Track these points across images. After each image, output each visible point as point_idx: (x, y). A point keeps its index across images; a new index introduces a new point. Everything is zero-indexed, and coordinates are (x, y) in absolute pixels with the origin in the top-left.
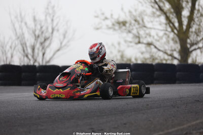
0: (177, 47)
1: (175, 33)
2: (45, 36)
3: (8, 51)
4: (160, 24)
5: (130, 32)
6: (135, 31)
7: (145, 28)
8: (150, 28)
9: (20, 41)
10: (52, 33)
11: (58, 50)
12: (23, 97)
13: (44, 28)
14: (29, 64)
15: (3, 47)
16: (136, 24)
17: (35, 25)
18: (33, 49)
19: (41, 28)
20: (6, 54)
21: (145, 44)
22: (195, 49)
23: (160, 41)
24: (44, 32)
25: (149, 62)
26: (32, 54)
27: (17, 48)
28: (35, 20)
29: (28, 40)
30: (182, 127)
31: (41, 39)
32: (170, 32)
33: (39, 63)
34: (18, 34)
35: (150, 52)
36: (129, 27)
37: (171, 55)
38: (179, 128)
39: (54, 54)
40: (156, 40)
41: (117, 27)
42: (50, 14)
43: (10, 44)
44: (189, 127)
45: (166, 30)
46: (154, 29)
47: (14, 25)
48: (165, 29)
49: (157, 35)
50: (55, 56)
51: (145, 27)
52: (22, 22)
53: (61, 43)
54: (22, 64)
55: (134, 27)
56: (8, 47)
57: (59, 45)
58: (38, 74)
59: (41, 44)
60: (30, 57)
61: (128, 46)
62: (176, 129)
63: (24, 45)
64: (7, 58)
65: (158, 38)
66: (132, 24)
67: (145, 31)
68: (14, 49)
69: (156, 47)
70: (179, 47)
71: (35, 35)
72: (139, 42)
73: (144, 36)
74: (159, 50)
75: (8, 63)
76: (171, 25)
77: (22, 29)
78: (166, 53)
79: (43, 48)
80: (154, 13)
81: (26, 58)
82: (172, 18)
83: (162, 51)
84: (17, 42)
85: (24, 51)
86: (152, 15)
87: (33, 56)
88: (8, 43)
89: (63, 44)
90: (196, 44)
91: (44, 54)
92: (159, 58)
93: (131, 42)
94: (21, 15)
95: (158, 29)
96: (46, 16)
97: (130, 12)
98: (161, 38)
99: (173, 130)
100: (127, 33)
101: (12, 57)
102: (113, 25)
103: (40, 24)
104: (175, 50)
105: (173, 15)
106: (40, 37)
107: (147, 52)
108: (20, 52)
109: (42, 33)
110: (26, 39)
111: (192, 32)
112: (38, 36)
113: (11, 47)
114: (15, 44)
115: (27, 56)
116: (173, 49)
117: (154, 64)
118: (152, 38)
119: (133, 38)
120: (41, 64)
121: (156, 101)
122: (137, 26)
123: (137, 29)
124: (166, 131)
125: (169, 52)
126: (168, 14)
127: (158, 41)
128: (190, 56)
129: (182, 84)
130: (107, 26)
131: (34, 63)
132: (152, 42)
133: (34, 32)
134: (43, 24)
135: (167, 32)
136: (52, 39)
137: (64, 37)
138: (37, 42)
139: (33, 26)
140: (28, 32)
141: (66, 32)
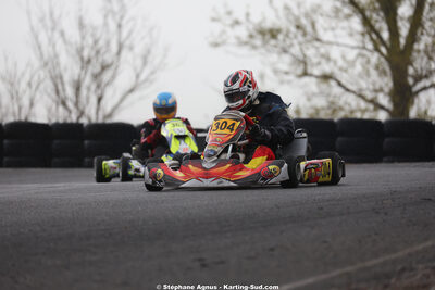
0: (387, 84)
1: (382, 54)
2: (104, 61)
3: (25, 92)
4: (351, 35)
5: (285, 51)
6: (296, 50)
7: (317, 44)
8: (330, 43)
9: (50, 71)
10: (119, 53)
11: (131, 91)
12: (54, 192)
13: (101, 43)
14: (69, 121)
15: (12, 84)
16: (300, 34)
17: (83, 38)
18: (78, 89)
19: (96, 42)
20: (19, 99)
21: (317, 77)
22: (425, 88)
23: (350, 70)
24: (102, 52)
25: (323, 116)
26: (74, 99)
27: (42, 87)
28: (81, 26)
29: (66, 69)
30: (393, 256)
32: (370, 51)
33: (90, 120)
34: (46, 56)
35: (328, 95)
36: (284, 41)
37: (373, 101)
38: (388, 257)
39: (122, 100)
40: (341, 69)
41: (258, 41)
42: (114, 14)
43: (27, 77)
44: (410, 255)
45: (364, 48)
46: (338, 44)
47: (36, 37)
48: (361, 45)
49: (343, 57)
50: (125, 103)
51: (318, 40)
52: (53, 29)
53: (138, 76)
54: (54, 121)
55: (295, 42)
56: (23, 85)
57: (134, 78)
58: (86, 142)
59: (96, 77)
60: (70, 105)
61: (282, 82)
62: (381, 260)
63: (57, 80)
64: (20, 108)
65: (345, 66)
66: (291, 35)
67: (317, 48)
68: (37, 88)
69: (340, 84)
70: (391, 84)
71: (82, 58)
72: (305, 74)
73: (315, 60)
74: (348, 90)
75: (23, 119)
76: (374, 36)
77: (54, 46)
78: (362, 96)
79: (98, 86)
80: (337, 11)
81: (61, 108)
82: (377, 21)
83: (354, 92)
84: (42, 76)
85: (57, 92)
86: (333, 15)
87: (76, 104)
88: (23, 74)
89: (142, 77)
90: (426, 77)
91: (100, 100)
92: (347, 108)
93: (287, 73)
94: (51, 14)
95: (346, 46)
96: (106, 17)
97: (287, 8)
98: (352, 64)
99: (375, 261)
100: (279, 54)
101: (32, 105)
102: (251, 36)
103: (93, 35)
104: (381, 90)
105: (378, 15)
106: (94, 61)
107: (321, 93)
108: (49, 95)
109: (98, 52)
110: (62, 66)
111: (419, 51)
112: (89, 61)
113: (30, 84)
114: (39, 77)
115: (64, 104)
116: (377, 87)
117: (336, 120)
118: (331, 64)
119: (292, 64)
120: (94, 120)
121: (339, 200)
122: (300, 38)
123: (300, 44)
124: (360, 265)
125: (369, 95)
126: (368, 13)
127: (346, 71)
128: (413, 103)
129: (396, 164)
130: (238, 38)
131: (79, 118)
132: (332, 73)
133: (80, 51)
134: (98, 35)
135: (365, 52)
136: (117, 67)
137: (145, 62)
138: (86, 73)
139: (79, 39)
140: (67, 51)
141: (149, 52)
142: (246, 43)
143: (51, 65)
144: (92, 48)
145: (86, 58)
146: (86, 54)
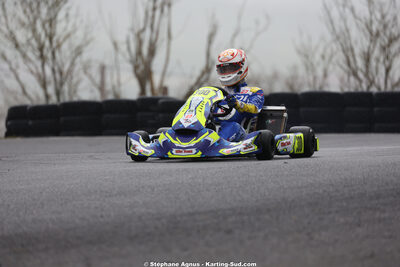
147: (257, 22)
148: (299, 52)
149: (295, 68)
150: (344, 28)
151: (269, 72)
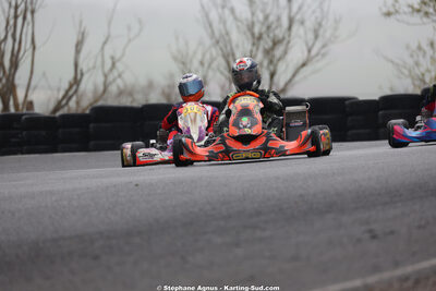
2: (275, 36)
9: (221, 49)
10: (290, 28)
11: (304, 65)
13: (272, 18)
15: (184, 63)
17: (253, 14)
19: (266, 17)
24: (274, 26)
27: (214, 65)
28: (252, 2)
29: (237, 46)
31: (267, 43)
34: (217, 34)
39: (294, 76)
41: (430, 9)
47: (207, 16)
50: (297, 78)
52: (223, 7)
53: (309, 51)
56: (196, 64)
57: (306, 53)
59: (268, 52)
63: (228, 56)
68: (209, 66)
71: (253, 34)
77: (225, 23)
79: (271, 62)
84: (214, 53)
88: (195, 53)
89: (314, 52)
91: (272, 75)
103: (263, 11)
106: (265, 36)
108: (222, 73)
109: (269, 28)
110: (234, 45)
112: (260, 38)
113: (202, 63)
114: (211, 55)
133: (251, 27)
136: (289, 42)
137: (316, 37)
138: (257, 49)
139: (249, 15)
140: (238, 27)
141: (320, 25)
142: (419, 11)
143: (222, 42)
144: (263, 24)
145: (257, 35)
146: (256, 30)
147: (129, 28)
148: (175, 59)
149: (172, 76)
150: (224, 32)
151: (143, 82)
